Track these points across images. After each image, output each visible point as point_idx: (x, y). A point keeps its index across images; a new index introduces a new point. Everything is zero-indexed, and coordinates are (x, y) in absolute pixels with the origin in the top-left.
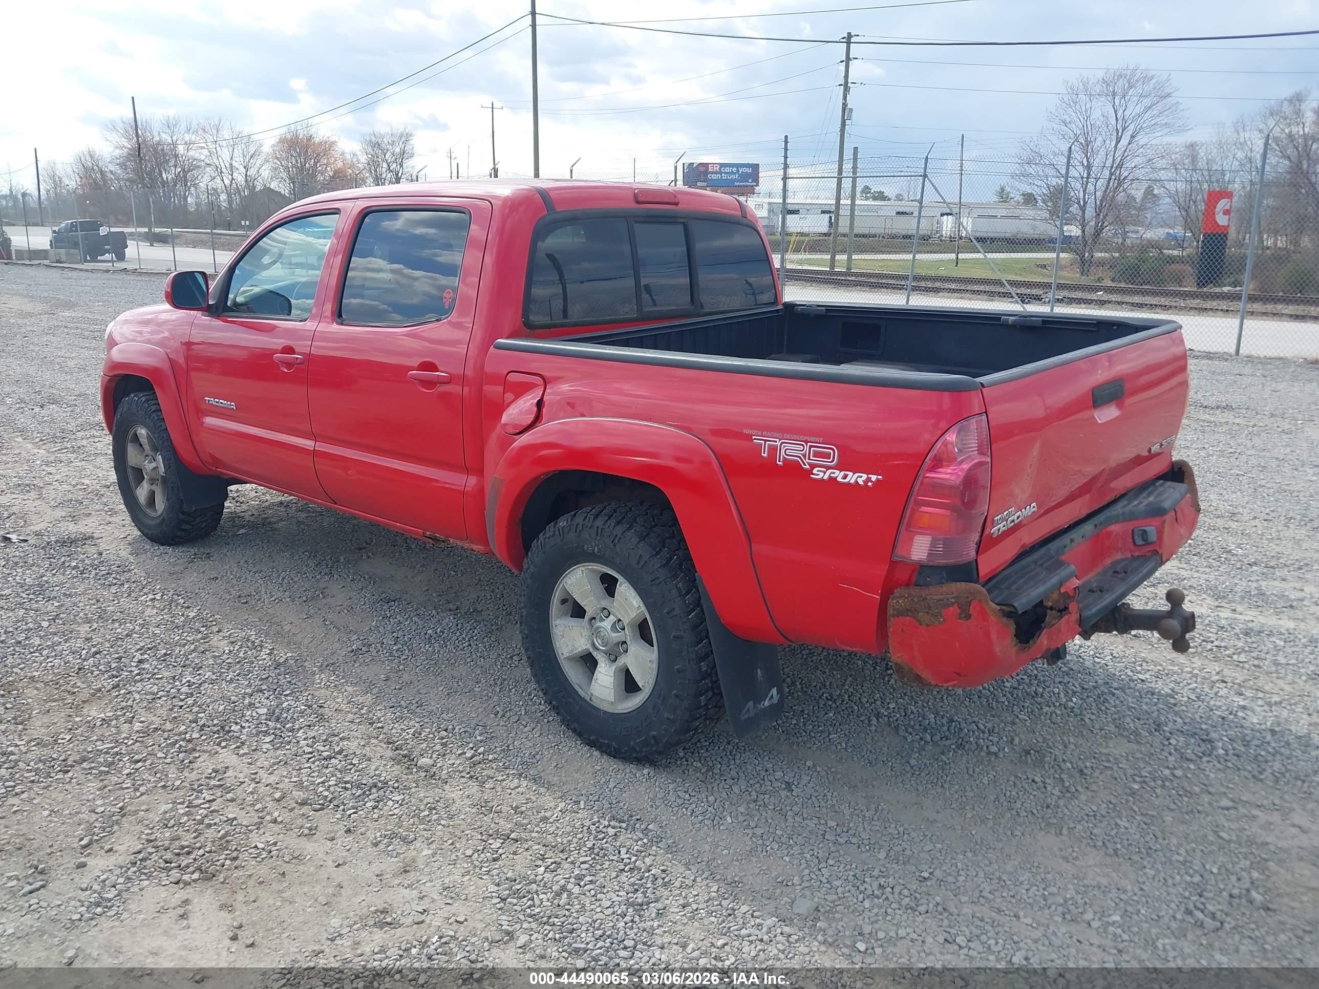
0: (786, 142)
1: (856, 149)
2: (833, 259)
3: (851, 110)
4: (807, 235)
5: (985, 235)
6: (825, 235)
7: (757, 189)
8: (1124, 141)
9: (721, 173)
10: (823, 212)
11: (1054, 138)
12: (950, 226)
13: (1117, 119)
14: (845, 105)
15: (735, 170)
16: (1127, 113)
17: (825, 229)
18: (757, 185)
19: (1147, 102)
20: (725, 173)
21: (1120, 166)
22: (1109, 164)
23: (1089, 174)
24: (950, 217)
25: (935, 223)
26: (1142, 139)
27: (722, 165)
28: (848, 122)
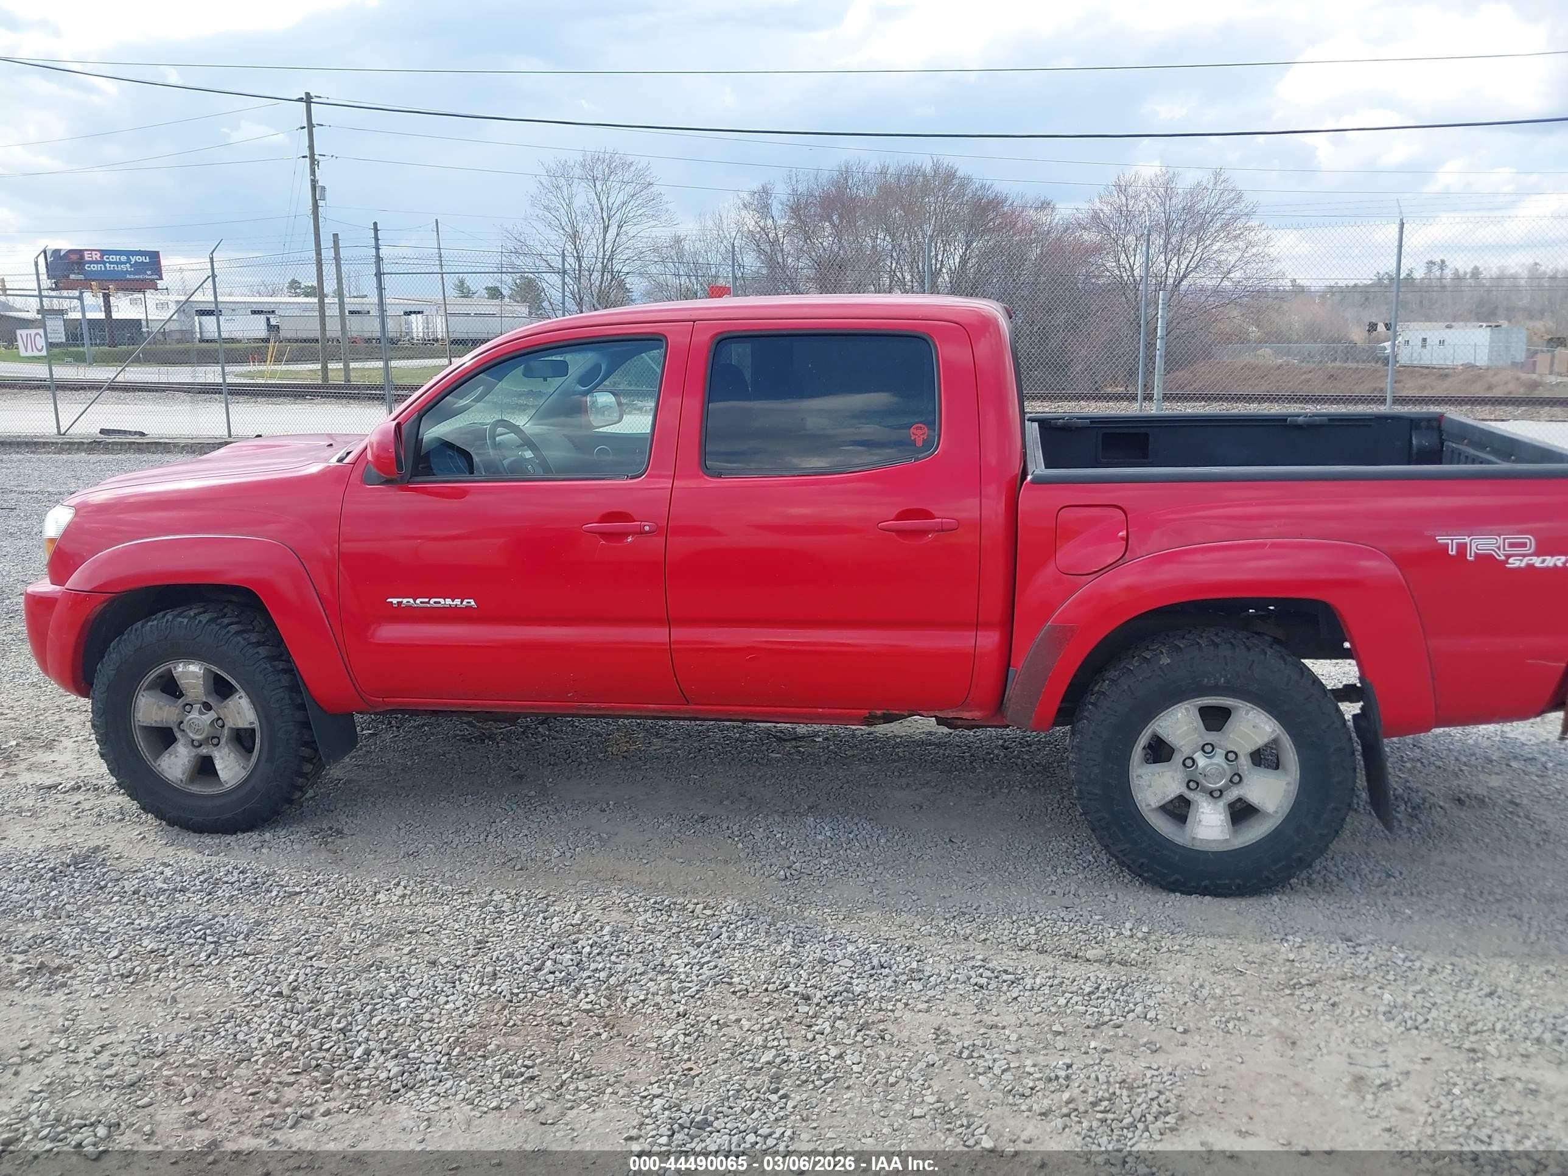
0: (376, 230)
1: (336, 236)
2: (325, 369)
3: (323, 188)
4: (239, 341)
5: (465, 336)
6: (263, 340)
7: (160, 284)
8: (612, 231)
9: (104, 263)
10: (254, 312)
11: (541, 227)
12: (420, 329)
13: (602, 209)
14: (314, 183)
15: (124, 258)
16: (611, 201)
17: (263, 334)
18: (161, 278)
19: (629, 189)
20: (110, 263)
21: (611, 259)
22: (601, 255)
23: (580, 266)
24: (419, 316)
25: (403, 323)
26: (630, 229)
27: (103, 252)
28: (321, 203)
